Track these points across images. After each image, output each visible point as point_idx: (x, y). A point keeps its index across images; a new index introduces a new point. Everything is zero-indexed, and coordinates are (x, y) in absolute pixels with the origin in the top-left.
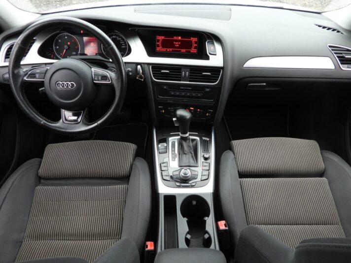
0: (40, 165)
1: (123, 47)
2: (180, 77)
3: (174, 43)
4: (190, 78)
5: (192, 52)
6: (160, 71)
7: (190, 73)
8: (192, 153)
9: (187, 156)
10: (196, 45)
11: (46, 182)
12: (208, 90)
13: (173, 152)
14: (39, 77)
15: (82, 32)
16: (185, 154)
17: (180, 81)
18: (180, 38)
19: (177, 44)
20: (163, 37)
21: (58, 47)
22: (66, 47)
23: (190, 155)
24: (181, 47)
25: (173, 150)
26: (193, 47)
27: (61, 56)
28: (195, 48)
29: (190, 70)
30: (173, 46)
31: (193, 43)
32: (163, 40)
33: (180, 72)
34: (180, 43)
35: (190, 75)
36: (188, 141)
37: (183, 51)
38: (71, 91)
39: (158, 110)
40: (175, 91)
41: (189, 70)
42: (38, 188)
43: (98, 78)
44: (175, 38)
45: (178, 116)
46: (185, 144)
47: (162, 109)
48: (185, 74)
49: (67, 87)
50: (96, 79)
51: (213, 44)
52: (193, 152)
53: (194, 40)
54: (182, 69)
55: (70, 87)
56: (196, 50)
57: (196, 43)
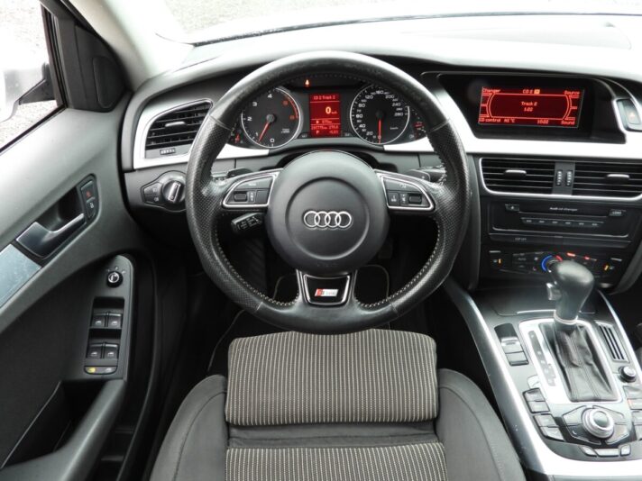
0: (226, 394)
1: (399, 114)
2: (550, 185)
3: (523, 103)
4: (575, 186)
5: (563, 122)
6: (503, 171)
7: (576, 174)
8: (591, 365)
9: (581, 370)
10: (575, 108)
11: (243, 434)
12: (618, 213)
13: (543, 362)
14: (255, 198)
15: (307, 83)
16: (575, 366)
17: (549, 192)
18: (537, 92)
19: (529, 107)
20: (496, 92)
21: (250, 119)
22: (269, 118)
23: (587, 367)
24: (538, 112)
25: (541, 357)
26: (568, 112)
27: (256, 139)
28: (573, 113)
29: (576, 169)
30: (518, 110)
31: (569, 102)
32: (496, 97)
33: (552, 173)
34: (536, 104)
35: (576, 180)
36: (574, 334)
37: (545, 121)
38: (339, 232)
39: (486, 258)
40: (536, 216)
41: (573, 167)
42: (231, 451)
43: (399, 198)
44: (526, 92)
45: (563, 278)
46: (569, 341)
47: (497, 256)
48: (565, 178)
49: (332, 223)
50: (394, 200)
51: (631, 104)
52: (592, 362)
53: (570, 95)
54: (558, 166)
55: (338, 224)
56: (573, 118)
57: (575, 102)
